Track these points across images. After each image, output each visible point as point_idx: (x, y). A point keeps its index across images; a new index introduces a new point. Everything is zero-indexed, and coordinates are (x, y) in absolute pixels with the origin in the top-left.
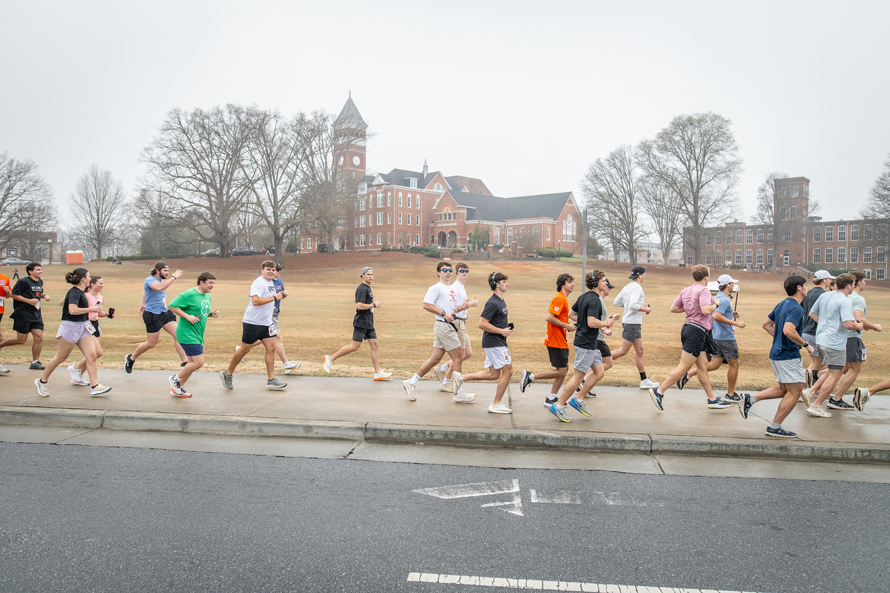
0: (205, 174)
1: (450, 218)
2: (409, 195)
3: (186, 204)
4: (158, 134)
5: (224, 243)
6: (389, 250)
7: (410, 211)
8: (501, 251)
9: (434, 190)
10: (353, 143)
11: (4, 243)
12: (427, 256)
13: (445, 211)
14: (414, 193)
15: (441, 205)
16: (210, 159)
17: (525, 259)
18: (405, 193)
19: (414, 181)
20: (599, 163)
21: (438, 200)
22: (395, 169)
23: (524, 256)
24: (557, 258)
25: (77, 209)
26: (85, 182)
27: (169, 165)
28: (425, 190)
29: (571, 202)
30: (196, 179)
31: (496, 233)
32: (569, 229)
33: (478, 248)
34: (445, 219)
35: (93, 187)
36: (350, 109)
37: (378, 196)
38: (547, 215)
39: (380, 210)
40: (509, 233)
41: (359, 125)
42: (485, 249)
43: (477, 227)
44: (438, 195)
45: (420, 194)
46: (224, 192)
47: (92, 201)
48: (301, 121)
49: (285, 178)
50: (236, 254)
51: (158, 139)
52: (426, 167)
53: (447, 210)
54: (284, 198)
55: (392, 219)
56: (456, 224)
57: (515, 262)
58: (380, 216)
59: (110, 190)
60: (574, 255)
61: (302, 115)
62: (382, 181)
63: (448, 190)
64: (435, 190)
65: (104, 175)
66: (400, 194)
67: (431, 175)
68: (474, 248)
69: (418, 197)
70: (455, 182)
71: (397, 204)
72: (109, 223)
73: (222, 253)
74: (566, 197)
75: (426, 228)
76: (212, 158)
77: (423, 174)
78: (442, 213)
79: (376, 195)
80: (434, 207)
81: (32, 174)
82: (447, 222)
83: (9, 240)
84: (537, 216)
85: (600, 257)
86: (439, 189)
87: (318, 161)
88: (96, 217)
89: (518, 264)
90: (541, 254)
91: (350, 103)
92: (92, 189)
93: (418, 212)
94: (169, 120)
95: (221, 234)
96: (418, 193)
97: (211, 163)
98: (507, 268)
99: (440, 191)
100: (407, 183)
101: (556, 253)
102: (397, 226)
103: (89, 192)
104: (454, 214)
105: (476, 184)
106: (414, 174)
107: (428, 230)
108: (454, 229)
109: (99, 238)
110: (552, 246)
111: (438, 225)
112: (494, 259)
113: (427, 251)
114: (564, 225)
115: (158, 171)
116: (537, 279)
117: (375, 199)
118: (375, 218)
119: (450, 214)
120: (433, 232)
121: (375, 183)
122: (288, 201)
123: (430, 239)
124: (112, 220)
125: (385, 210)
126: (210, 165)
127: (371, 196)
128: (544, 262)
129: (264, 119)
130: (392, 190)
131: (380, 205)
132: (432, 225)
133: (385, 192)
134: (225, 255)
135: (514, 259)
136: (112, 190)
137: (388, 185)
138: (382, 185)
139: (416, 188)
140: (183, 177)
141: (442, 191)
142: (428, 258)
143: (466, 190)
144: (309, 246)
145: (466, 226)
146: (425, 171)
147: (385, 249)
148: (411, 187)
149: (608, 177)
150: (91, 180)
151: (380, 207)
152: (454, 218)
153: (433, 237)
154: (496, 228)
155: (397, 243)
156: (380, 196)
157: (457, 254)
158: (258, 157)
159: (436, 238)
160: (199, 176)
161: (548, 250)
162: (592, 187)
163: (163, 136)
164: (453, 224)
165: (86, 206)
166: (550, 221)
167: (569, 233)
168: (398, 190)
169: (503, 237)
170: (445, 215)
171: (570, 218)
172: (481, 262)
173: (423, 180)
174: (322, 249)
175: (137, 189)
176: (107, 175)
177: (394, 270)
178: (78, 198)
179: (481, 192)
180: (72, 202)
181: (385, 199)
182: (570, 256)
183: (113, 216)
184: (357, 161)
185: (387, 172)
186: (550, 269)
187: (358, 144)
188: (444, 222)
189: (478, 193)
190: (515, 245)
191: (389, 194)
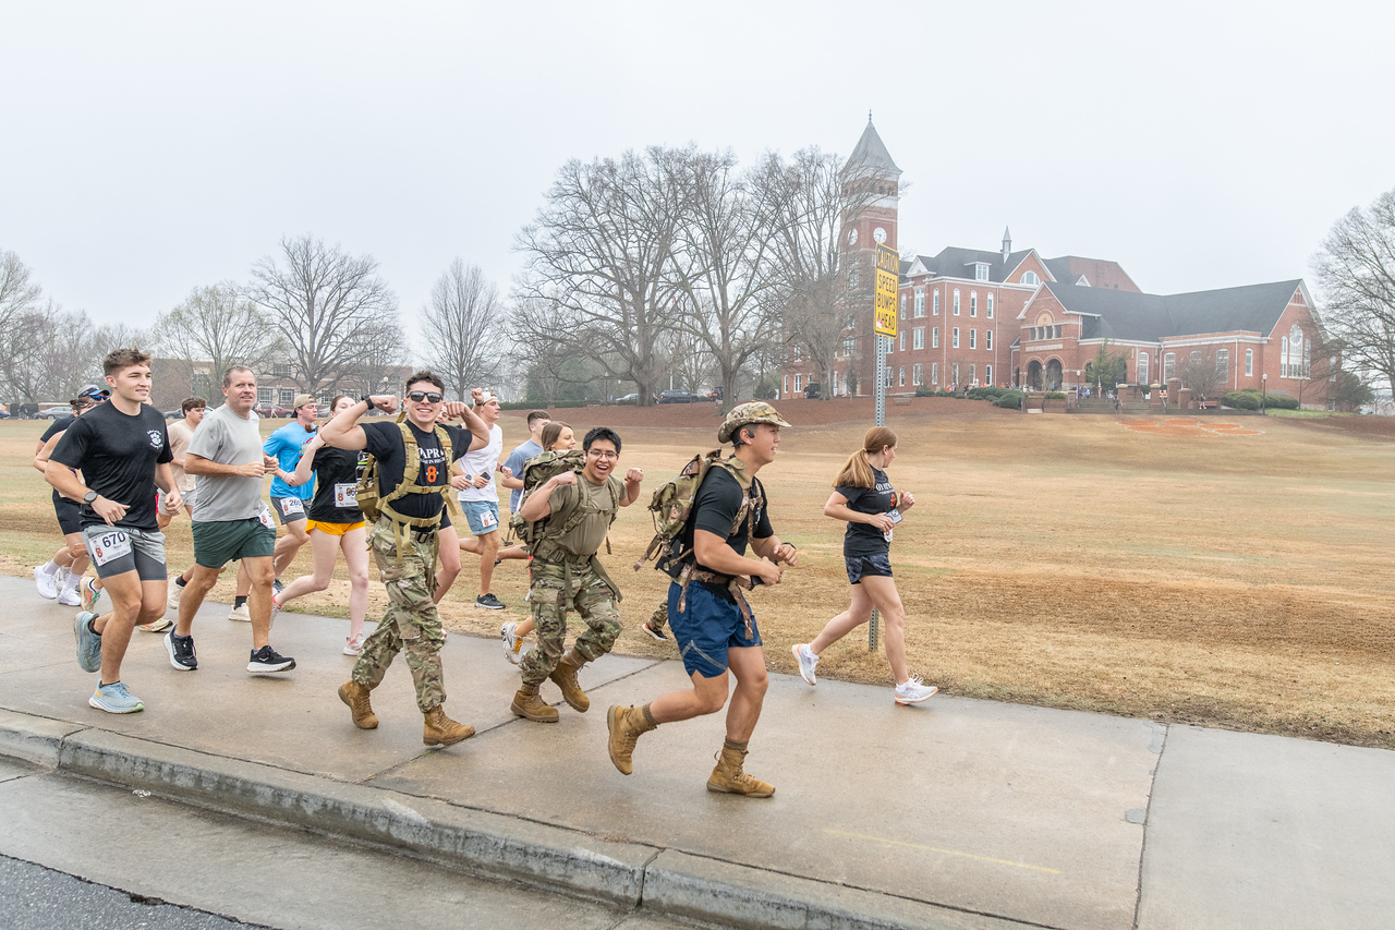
0: (617, 268)
1: (1050, 336)
2: (974, 295)
3: (587, 317)
4: (546, 205)
5: (645, 383)
6: (931, 394)
7: (974, 322)
8: (1148, 397)
9: (1021, 285)
10: (866, 203)
11: (330, 382)
12: (997, 404)
13: (1041, 323)
14: (982, 291)
15: (1034, 311)
16: (625, 242)
17: (1191, 412)
18: (965, 291)
19: (982, 269)
20: (1355, 216)
21: (1028, 303)
22: (949, 249)
23: (1191, 405)
24: (1261, 412)
25: (432, 329)
26: (444, 287)
27: (562, 253)
28: (1004, 285)
29: (1299, 299)
30: (603, 275)
31: (1141, 362)
32: (1293, 352)
33: (1103, 392)
34: (1041, 336)
35: (455, 294)
36: (870, 143)
37: (917, 296)
38: (1248, 326)
39: (920, 322)
40: (1167, 363)
41: (878, 169)
42: (1116, 392)
43: (1101, 351)
44: (1029, 293)
45: (996, 292)
46: (647, 297)
47: (453, 318)
48: (773, 168)
49: (741, 268)
50: (667, 401)
51: (545, 212)
52: (1007, 242)
53: (1046, 320)
54: (740, 303)
55: (941, 340)
56: (1060, 346)
57: (1168, 418)
58: (918, 334)
59: (479, 298)
60: (1303, 406)
61: (774, 158)
62: (924, 270)
63: (1049, 283)
64: (1024, 285)
65: (470, 275)
66: (957, 293)
67: (1016, 257)
68: (1094, 390)
69: (990, 297)
70: (1064, 270)
71: (950, 310)
72: (476, 350)
73: (642, 398)
74: (1291, 288)
75: (1006, 354)
76: (628, 239)
77: (1002, 255)
78: (1036, 327)
79: (913, 295)
80: (1021, 316)
81: (370, 277)
82: (1045, 343)
83: (338, 378)
84: (1227, 328)
85: (1365, 409)
86: (1031, 283)
87: (805, 236)
88: (458, 342)
89: (1174, 422)
90: (1227, 402)
91: (870, 132)
92: (454, 297)
93: (990, 324)
94: (560, 180)
95: (640, 367)
96: (991, 290)
97: (626, 248)
98: (1149, 429)
99: (1034, 285)
100: (970, 273)
101: (1259, 400)
102: (950, 349)
103: (449, 303)
104: (1058, 327)
105: (1107, 271)
106: (984, 256)
107: (1008, 359)
108: (1057, 356)
109: (461, 373)
110: (1256, 388)
111: (1028, 349)
112: (1127, 411)
113: (999, 395)
114: (1284, 345)
115: (543, 265)
116: (1204, 451)
117: (910, 303)
118: (910, 337)
119: (1049, 328)
120: (1017, 361)
121: (911, 273)
122: (747, 307)
123: (1013, 375)
124: (481, 345)
125: (927, 321)
126: (624, 251)
127: (904, 298)
128: (1230, 417)
129: (705, 165)
130: (941, 286)
131: (919, 315)
132: (1016, 348)
133: (929, 289)
134: (646, 403)
135: (1169, 412)
136: (482, 298)
137: (935, 276)
138: (924, 277)
139: (987, 281)
140: (581, 273)
141: (1036, 285)
142: (998, 409)
143: (1084, 282)
144: (796, 387)
145: (1080, 350)
146: (1006, 250)
147: (924, 393)
148: (977, 280)
149: (1374, 245)
150: (453, 283)
151: (920, 316)
152: (1059, 335)
153: (1018, 371)
154: (1141, 355)
155: (949, 382)
156: (920, 296)
157: (1053, 402)
158: (697, 233)
159: (1024, 373)
160: (607, 271)
161: (1244, 393)
162: (1337, 265)
163: (554, 208)
164: (1054, 347)
165: (444, 324)
166: (1253, 338)
167: (1296, 360)
168: (952, 286)
169: (1155, 372)
170: (1041, 329)
171: (1297, 332)
172: (1098, 417)
173: (1000, 267)
174: (813, 392)
175: (513, 294)
176: (476, 274)
177: (926, 430)
178: (433, 312)
179: (1116, 286)
180: (425, 319)
181: (928, 302)
182: (1293, 406)
183: (482, 340)
184: (880, 235)
185: (933, 253)
186: (1240, 432)
187: (877, 204)
188: (1039, 344)
189: (1112, 287)
190: (1176, 385)
191: (936, 293)
